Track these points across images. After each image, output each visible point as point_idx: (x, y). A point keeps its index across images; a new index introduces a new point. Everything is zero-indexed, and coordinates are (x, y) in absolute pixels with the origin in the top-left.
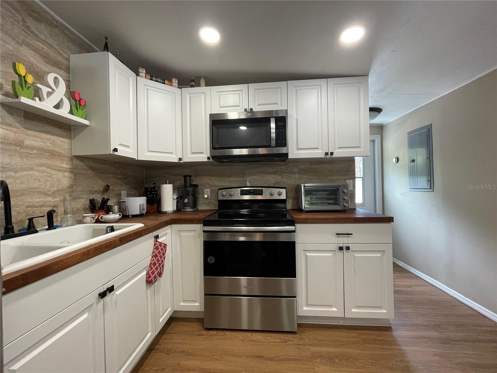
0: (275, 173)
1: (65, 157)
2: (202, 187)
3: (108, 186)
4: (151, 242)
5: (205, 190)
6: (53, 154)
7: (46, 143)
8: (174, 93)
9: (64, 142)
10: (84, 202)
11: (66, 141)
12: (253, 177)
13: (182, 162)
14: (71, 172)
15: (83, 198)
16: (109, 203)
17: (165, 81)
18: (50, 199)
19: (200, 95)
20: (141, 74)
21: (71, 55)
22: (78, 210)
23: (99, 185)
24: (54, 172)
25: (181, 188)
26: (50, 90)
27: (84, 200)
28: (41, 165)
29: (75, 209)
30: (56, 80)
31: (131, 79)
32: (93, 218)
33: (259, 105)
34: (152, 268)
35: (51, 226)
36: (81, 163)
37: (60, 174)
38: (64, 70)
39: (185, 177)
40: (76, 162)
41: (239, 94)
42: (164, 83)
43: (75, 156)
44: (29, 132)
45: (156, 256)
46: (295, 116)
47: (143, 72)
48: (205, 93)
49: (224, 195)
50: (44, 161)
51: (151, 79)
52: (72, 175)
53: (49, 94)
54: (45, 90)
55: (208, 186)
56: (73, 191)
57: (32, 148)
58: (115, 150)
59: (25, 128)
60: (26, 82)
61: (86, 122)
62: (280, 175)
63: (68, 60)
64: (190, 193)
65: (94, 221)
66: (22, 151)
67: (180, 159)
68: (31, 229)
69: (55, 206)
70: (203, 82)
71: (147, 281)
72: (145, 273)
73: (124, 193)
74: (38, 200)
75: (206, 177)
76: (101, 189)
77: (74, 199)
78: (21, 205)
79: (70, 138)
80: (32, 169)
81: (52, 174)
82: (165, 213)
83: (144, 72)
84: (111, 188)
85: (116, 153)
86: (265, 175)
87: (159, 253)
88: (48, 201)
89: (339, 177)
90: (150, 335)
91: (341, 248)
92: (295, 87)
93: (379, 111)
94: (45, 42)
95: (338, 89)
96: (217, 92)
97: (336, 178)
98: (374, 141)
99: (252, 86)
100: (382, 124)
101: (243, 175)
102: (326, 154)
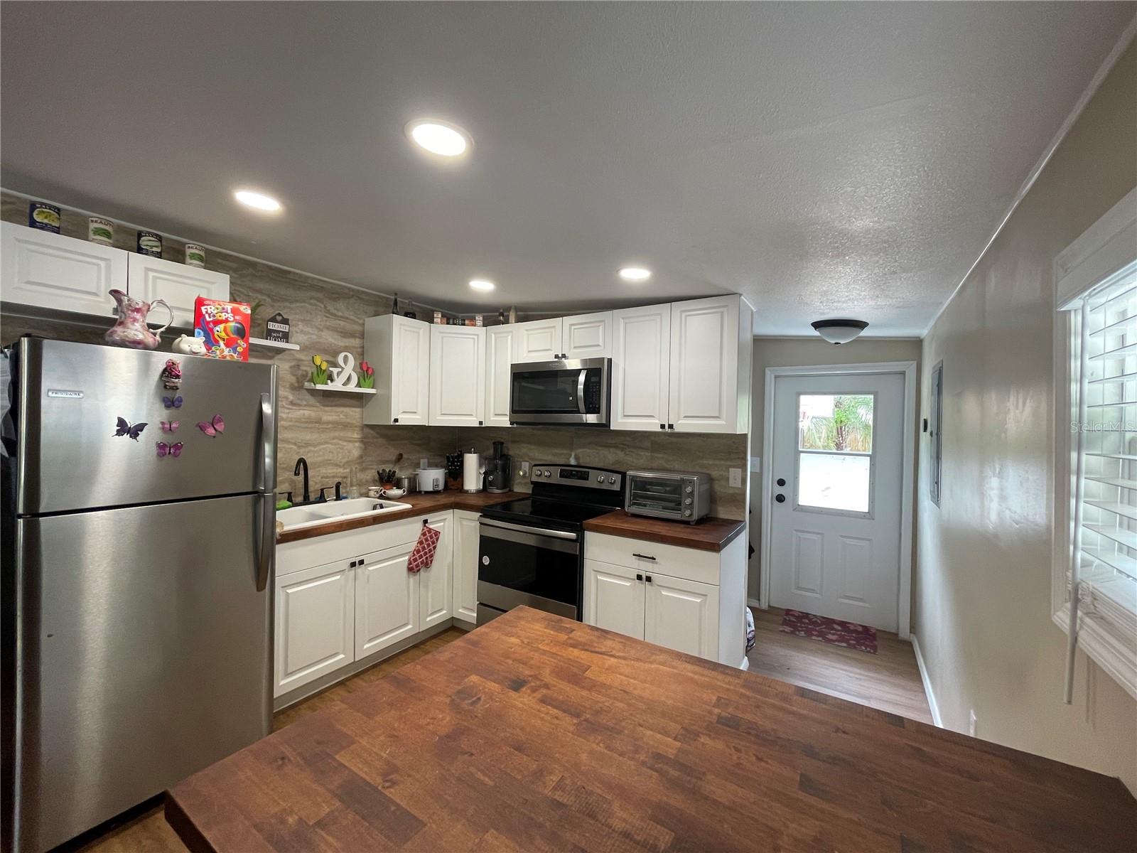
0: (615, 446)
1: (356, 427)
2: (519, 460)
3: (401, 455)
4: (421, 524)
5: (523, 464)
6: (346, 426)
7: (339, 416)
8: (478, 335)
9: (355, 412)
10: (371, 474)
11: (358, 410)
12: (585, 450)
13: (483, 426)
14: (362, 442)
15: (372, 469)
16: (398, 476)
17: (464, 321)
18: (340, 470)
19: (505, 335)
20: (435, 320)
21: (366, 319)
22: (367, 481)
23: (392, 453)
24: (345, 444)
25: (489, 460)
26: (340, 370)
27: (373, 471)
28: (334, 439)
29: (364, 480)
30: (346, 358)
31: (421, 332)
32: (377, 492)
33: (575, 347)
34: (414, 555)
35: (338, 498)
36: (372, 432)
37: (351, 445)
38: (359, 338)
39: (495, 444)
40: (367, 430)
41: (551, 332)
42: (464, 324)
43: (367, 426)
44: (327, 408)
45: (421, 543)
46: (621, 365)
47: (437, 316)
48: (511, 332)
49: (539, 475)
50: (336, 434)
51: (448, 323)
52: (363, 446)
53: (339, 374)
54: (335, 370)
55: (526, 459)
56: (363, 462)
57: (328, 423)
58: (396, 420)
59: (324, 406)
60: (321, 369)
61: (373, 391)
62: (622, 451)
63: (364, 324)
64: (499, 467)
65: (378, 495)
66: (321, 427)
67: (481, 423)
68: (322, 499)
69: (345, 477)
70: (512, 317)
71: (408, 567)
72: (407, 558)
73: (423, 462)
74: (331, 471)
75: (525, 445)
76: (394, 458)
77: (363, 470)
78: (318, 476)
79: (362, 406)
80: (327, 443)
81: (344, 446)
82: (467, 492)
83: (440, 316)
84: (404, 456)
85: (397, 424)
87: (427, 540)
88: (340, 472)
89: (717, 462)
90: (410, 627)
91: (639, 577)
92: (623, 318)
93: (860, 325)
94: (341, 317)
95: (688, 318)
96: (527, 330)
97: (711, 462)
98: (903, 373)
99: (568, 320)
100: (919, 337)
101: (571, 446)
102: (663, 426)
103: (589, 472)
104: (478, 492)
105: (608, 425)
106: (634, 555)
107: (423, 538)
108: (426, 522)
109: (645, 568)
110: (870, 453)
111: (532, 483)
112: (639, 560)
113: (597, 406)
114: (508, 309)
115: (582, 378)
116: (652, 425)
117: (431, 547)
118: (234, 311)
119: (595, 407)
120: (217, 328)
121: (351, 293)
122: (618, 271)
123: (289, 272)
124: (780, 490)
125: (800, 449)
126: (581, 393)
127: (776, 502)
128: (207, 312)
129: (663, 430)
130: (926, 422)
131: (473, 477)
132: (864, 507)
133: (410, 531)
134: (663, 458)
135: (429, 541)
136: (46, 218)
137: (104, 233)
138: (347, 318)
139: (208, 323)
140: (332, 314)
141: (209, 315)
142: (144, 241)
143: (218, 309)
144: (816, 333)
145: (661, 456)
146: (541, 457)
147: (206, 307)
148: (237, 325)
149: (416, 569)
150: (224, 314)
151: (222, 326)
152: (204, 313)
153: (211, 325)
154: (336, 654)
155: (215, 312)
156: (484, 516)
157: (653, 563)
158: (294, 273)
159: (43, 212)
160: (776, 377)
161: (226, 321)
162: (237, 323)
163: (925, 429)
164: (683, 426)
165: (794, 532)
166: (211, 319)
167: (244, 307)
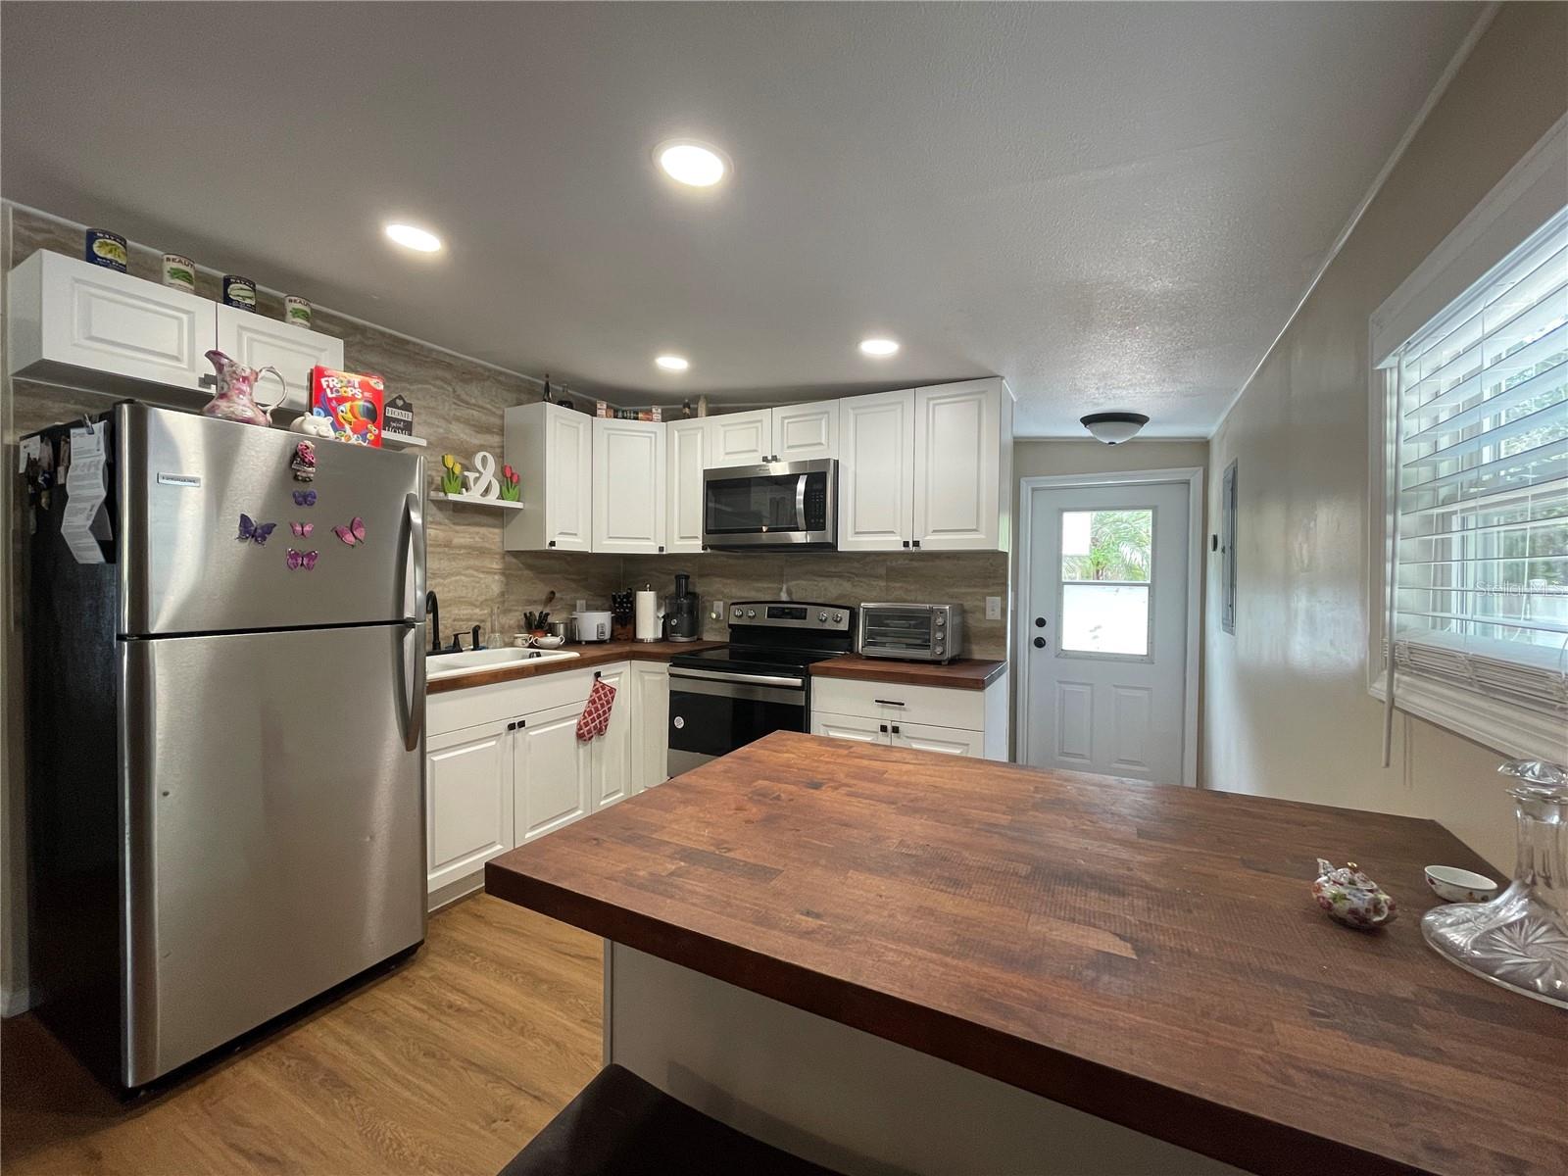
0: (840, 576)
1: (495, 554)
2: (709, 598)
3: (553, 593)
4: (591, 678)
5: (716, 603)
6: (482, 552)
7: (474, 538)
8: (655, 433)
9: (494, 534)
10: (516, 617)
11: (496, 531)
12: (798, 582)
13: (664, 553)
14: (503, 574)
15: (516, 611)
16: (550, 619)
17: (637, 414)
18: (477, 611)
19: (692, 432)
20: (599, 412)
21: (506, 410)
22: (510, 627)
23: (541, 591)
24: (482, 576)
25: (670, 599)
26: (477, 475)
27: (517, 614)
28: (468, 568)
29: (507, 626)
30: (484, 460)
31: (581, 427)
32: (526, 640)
33: (789, 447)
34: (585, 718)
35: (476, 647)
36: (514, 560)
37: (489, 579)
38: (498, 434)
39: (678, 578)
40: (507, 559)
41: (757, 428)
42: (636, 419)
43: (509, 552)
44: (458, 528)
45: (593, 702)
46: (851, 469)
47: (602, 407)
48: (702, 428)
49: (739, 616)
50: (472, 562)
51: (616, 417)
52: (503, 579)
53: (477, 479)
54: (471, 476)
55: (720, 597)
56: (504, 602)
57: (460, 547)
58: (552, 544)
59: (454, 524)
60: (453, 473)
61: (519, 505)
63: (502, 417)
64: (685, 609)
65: (527, 645)
66: (451, 552)
67: (661, 549)
68: (456, 648)
69: (483, 621)
70: (702, 408)
71: (577, 734)
72: (576, 721)
73: (580, 603)
74: (465, 612)
75: (718, 579)
76: (544, 597)
77: (506, 611)
78: (449, 618)
79: (502, 527)
80: (459, 574)
81: (481, 578)
82: (642, 641)
83: (605, 406)
84: (557, 595)
87: (600, 699)
88: (476, 614)
89: (970, 590)
90: (579, 812)
91: (884, 729)
92: (853, 409)
93: (1139, 420)
94: (475, 405)
95: (937, 407)
96: (723, 426)
97: (963, 590)
98: (1187, 483)
99: (779, 412)
100: (1205, 438)
101: (780, 578)
102: (906, 544)
103: (806, 609)
104: (657, 641)
105: (833, 546)
106: (876, 701)
107: (595, 696)
108: (598, 675)
109: (890, 716)
110: (1149, 582)
111: (730, 626)
112: (883, 707)
113: (821, 521)
114: (696, 398)
115: (801, 486)
116: (892, 543)
117: (606, 708)
118: (364, 386)
119: (819, 522)
120: (342, 408)
121: (487, 374)
122: (858, 342)
123: (408, 342)
124: (1039, 632)
125: (1063, 580)
126: (800, 506)
127: (1034, 648)
128: (328, 386)
129: (907, 549)
130: (1215, 538)
131: (649, 622)
132: (1141, 648)
133: (577, 687)
134: (901, 588)
135: (602, 699)
136: (110, 252)
137: (184, 277)
138: (482, 407)
139: (330, 400)
140: (463, 401)
141: (331, 389)
142: (233, 289)
143: (342, 382)
144: (1085, 432)
145: (898, 585)
146: (738, 594)
147: (326, 379)
148: (366, 404)
149: (588, 736)
150: (349, 389)
151: (348, 405)
152: (325, 386)
153: (334, 404)
154: (493, 844)
155: (339, 386)
156: (675, 665)
157: (900, 709)
158: (414, 344)
159: (107, 244)
160: (1034, 490)
161: (353, 398)
162: (366, 401)
163: (1215, 548)
164: (931, 543)
165: (1057, 684)
166: (334, 395)
167: (375, 381)
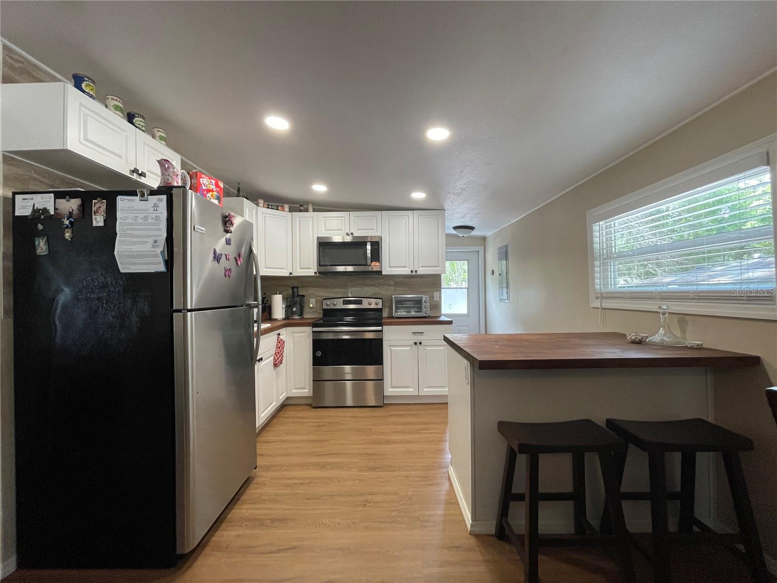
0: (374, 285)
2: (307, 298)
4: (276, 337)
5: (311, 300)
8: (286, 217)
12: (354, 289)
13: (291, 276)
17: (278, 207)
20: (260, 204)
25: (290, 298)
31: (253, 210)
33: (358, 229)
34: (277, 356)
39: (293, 288)
41: (342, 220)
42: (278, 210)
45: (278, 348)
46: (388, 240)
47: (261, 202)
48: (313, 217)
49: (329, 305)
55: (313, 297)
62: (378, 287)
64: (298, 303)
67: (291, 274)
70: (310, 208)
71: (274, 364)
72: (272, 358)
75: (312, 289)
82: (276, 320)
83: (263, 202)
86: (365, 287)
89: (428, 290)
90: (274, 403)
91: (415, 343)
92: (388, 216)
93: (472, 228)
95: (422, 219)
96: (323, 217)
97: (425, 290)
98: (478, 252)
99: (353, 214)
100: (484, 236)
102: (412, 271)
103: (362, 300)
104: (284, 319)
105: (381, 272)
106: (412, 333)
107: (279, 345)
108: (279, 334)
109: (418, 338)
110: (467, 287)
111: (324, 310)
112: (414, 335)
114: (306, 202)
115: (369, 247)
116: (406, 271)
118: (217, 185)
120: (208, 195)
122: (410, 194)
126: (369, 253)
128: (203, 183)
129: (412, 273)
130: (493, 271)
133: (272, 341)
136: (91, 90)
137: (120, 110)
139: (204, 190)
141: (204, 184)
142: (137, 121)
143: (208, 181)
146: (324, 294)
147: (202, 179)
148: (218, 194)
149: (277, 366)
150: (211, 185)
151: (211, 193)
153: (205, 192)
155: (207, 183)
156: (313, 327)
157: (423, 335)
159: (90, 85)
161: (212, 191)
162: (217, 192)
163: (493, 274)
164: (422, 271)
166: (205, 188)
167: (220, 183)
